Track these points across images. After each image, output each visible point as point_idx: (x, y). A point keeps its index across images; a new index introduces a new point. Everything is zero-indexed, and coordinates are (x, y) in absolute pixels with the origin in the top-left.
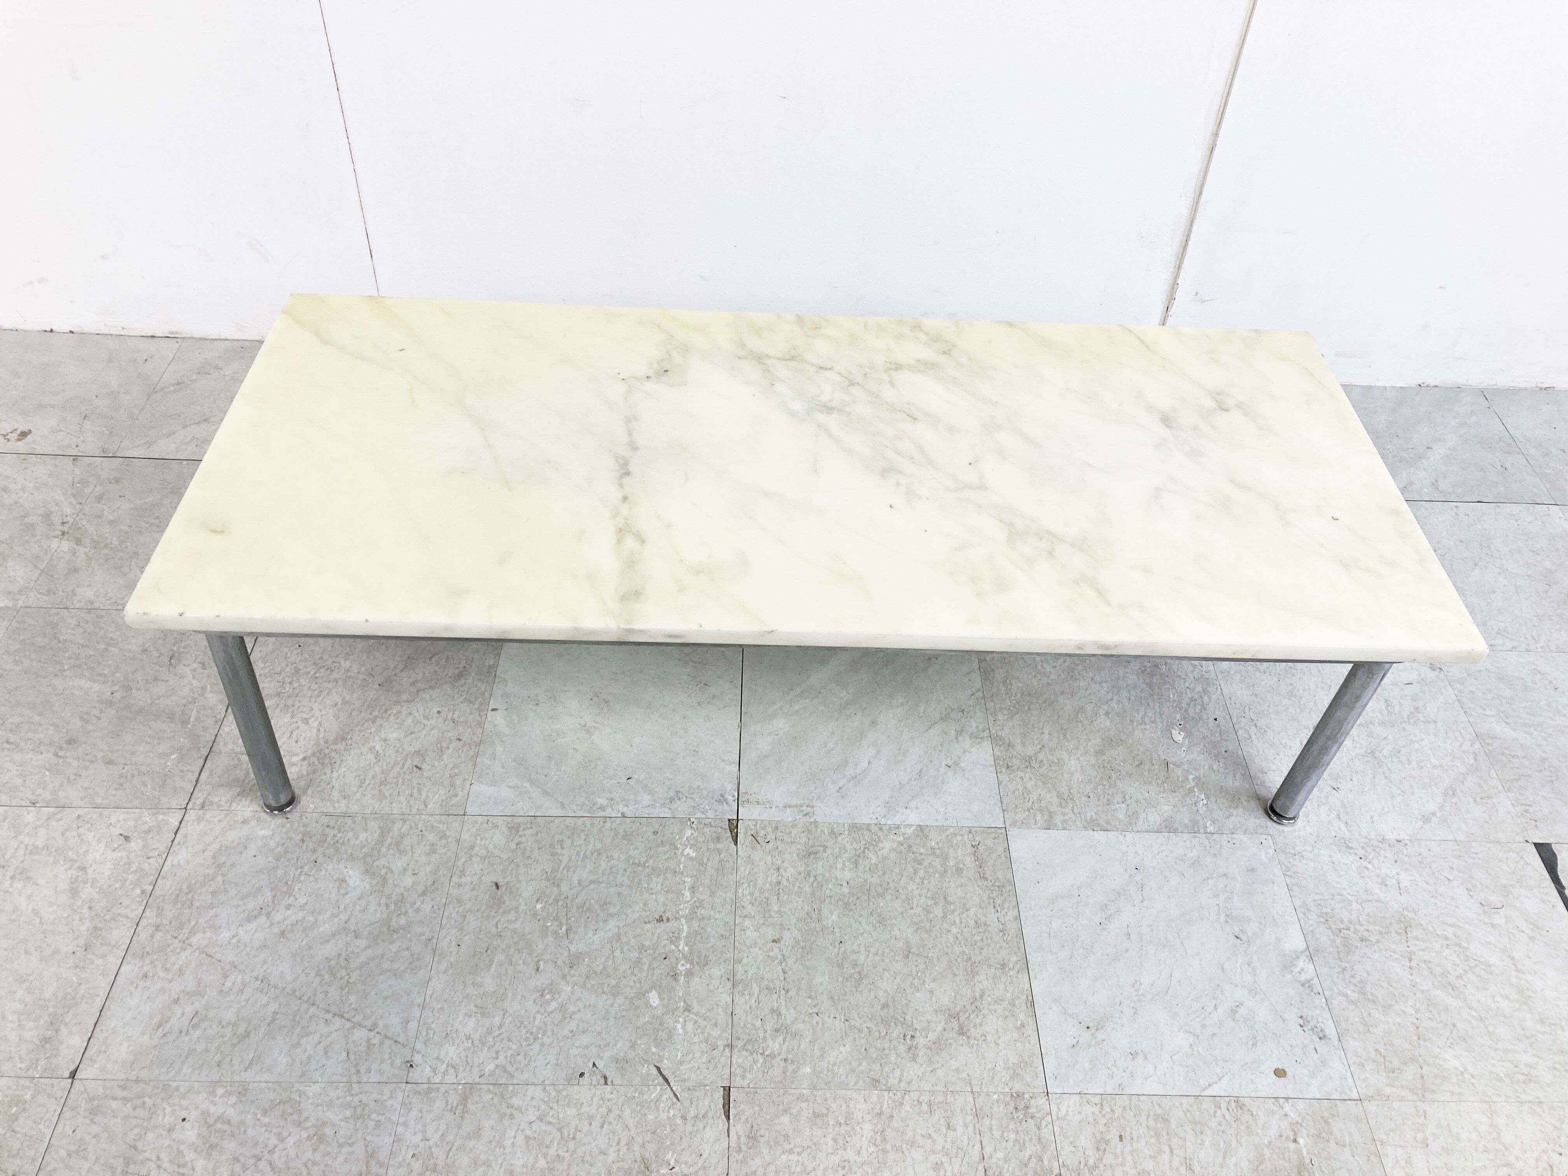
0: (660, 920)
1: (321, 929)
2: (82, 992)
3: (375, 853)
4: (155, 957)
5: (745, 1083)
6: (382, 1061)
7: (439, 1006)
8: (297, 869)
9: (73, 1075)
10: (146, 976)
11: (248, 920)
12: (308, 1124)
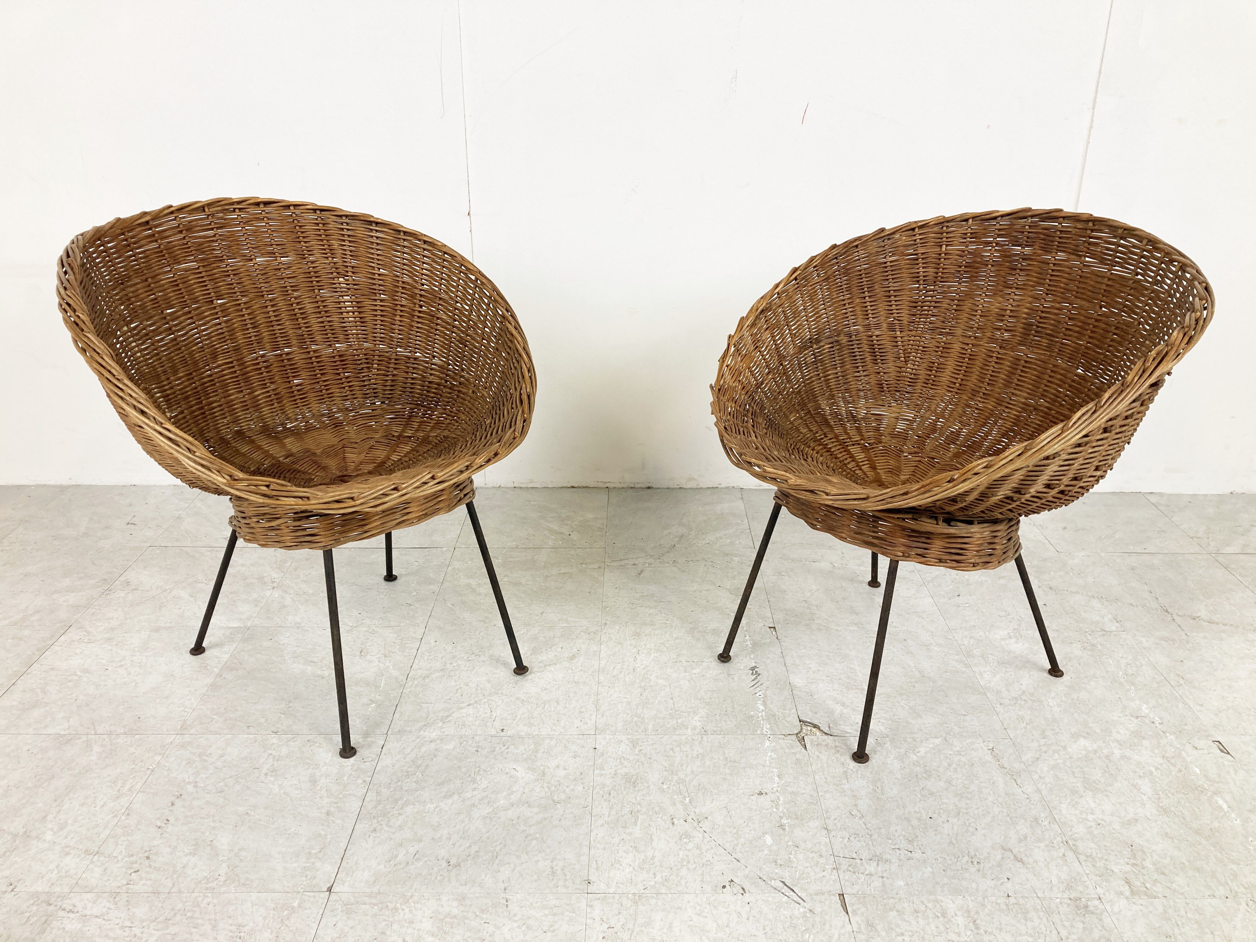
0: (761, 794)
1: (502, 802)
2: (329, 840)
3: (533, 757)
4: (380, 819)
5: (854, 892)
6: (566, 880)
7: (602, 847)
8: (476, 768)
9: (330, 890)
10: (375, 830)
11: (445, 797)
12: (516, 918)
